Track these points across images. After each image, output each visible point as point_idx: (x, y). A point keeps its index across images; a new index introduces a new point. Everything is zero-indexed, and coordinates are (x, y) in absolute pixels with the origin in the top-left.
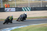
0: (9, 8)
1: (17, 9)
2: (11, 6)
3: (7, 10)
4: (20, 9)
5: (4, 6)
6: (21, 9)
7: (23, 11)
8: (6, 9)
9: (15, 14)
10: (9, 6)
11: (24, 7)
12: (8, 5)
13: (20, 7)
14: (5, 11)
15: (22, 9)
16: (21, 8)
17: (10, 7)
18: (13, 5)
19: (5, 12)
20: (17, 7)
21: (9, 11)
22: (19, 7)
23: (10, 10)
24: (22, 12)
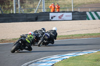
0: (59, 12)
1: (75, 16)
2: (63, 8)
3: (54, 16)
4: (82, 16)
5: (47, 9)
6: (84, 16)
7: (89, 19)
8: (51, 15)
9: (71, 26)
10: (59, 8)
11: (90, 10)
12: (56, 7)
13: (82, 10)
14: (50, 19)
15: (86, 14)
16: (84, 13)
17: (61, 10)
18: (66, 7)
19: (51, 21)
20: (76, 10)
21: (58, 19)
22: (79, 10)
23: (60, 17)
24: (87, 21)
